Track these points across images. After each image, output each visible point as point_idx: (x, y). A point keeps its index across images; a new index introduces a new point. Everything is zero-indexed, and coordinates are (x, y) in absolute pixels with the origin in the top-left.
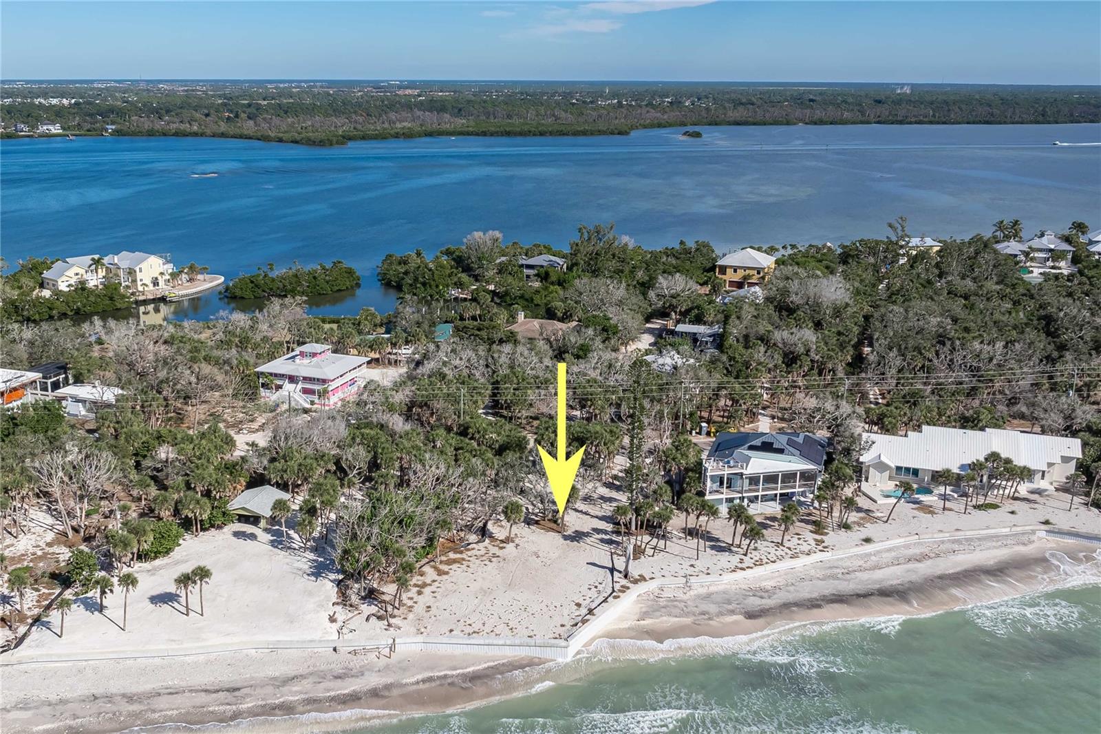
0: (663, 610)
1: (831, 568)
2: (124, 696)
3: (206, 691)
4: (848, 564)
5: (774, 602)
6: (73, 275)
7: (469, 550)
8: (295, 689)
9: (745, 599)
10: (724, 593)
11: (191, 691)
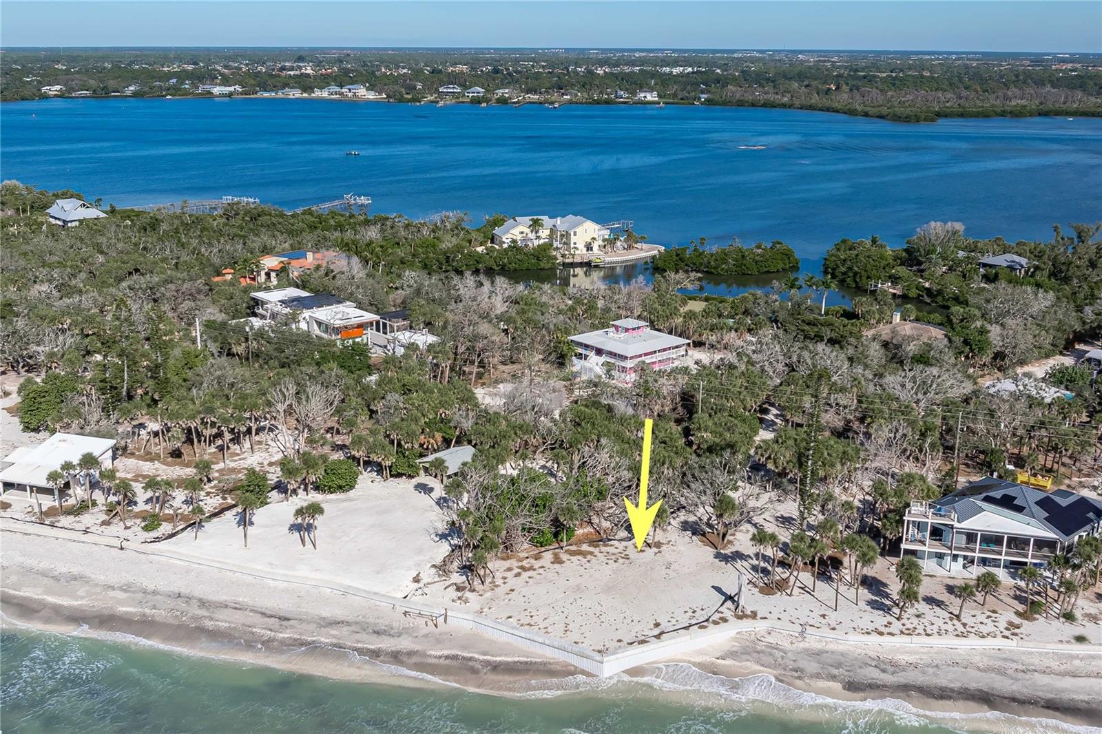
0: (755, 655)
1: (1005, 659)
2: (200, 600)
3: (263, 614)
4: (1036, 661)
5: (895, 679)
6: (517, 233)
7: (607, 545)
8: (334, 632)
9: (861, 667)
10: (842, 654)
11: (252, 611)
